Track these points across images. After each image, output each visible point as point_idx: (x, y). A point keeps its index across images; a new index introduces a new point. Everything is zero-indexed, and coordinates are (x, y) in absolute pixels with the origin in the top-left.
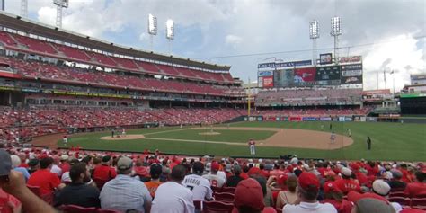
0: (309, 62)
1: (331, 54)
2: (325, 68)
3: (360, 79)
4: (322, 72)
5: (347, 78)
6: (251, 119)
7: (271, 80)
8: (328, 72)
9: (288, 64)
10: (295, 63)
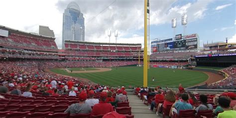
0: (172, 39)
1: (181, 35)
2: (178, 42)
3: (196, 46)
4: (177, 44)
5: (189, 46)
6: (140, 66)
7: (155, 49)
8: (180, 44)
9: (162, 41)
10: (165, 40)
